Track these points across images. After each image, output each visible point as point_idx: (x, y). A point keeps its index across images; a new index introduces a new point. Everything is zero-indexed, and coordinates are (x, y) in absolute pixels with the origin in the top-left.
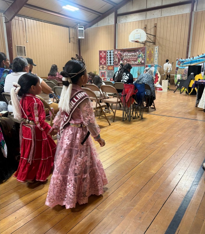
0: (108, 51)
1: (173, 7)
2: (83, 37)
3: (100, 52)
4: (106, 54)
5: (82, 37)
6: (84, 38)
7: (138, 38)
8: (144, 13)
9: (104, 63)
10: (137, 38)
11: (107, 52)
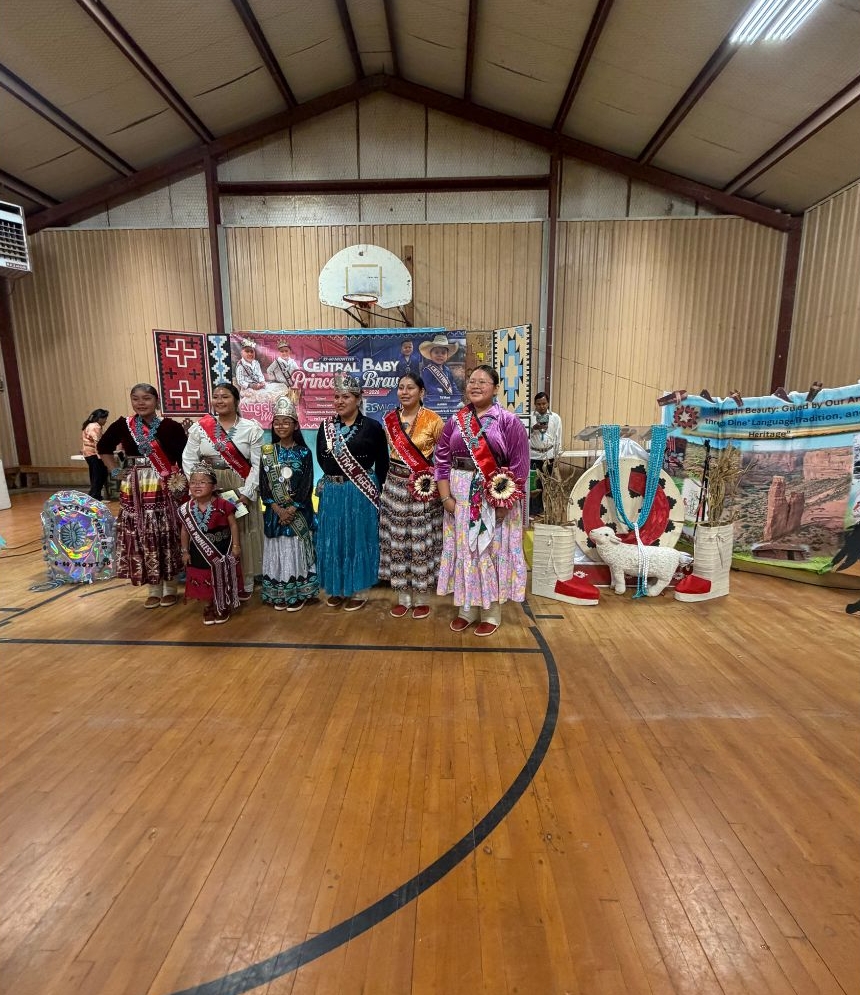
0: (211, 338)
1: (473, 194)
2: (19, 262)
3: (163, 339)
4: (202, 354)
5: (13, 261)
6: (28, 266)
7: (368, 288)
8: (351, 199)
9: (195, 403)
10: (361, 288)
11: (209, 343)
